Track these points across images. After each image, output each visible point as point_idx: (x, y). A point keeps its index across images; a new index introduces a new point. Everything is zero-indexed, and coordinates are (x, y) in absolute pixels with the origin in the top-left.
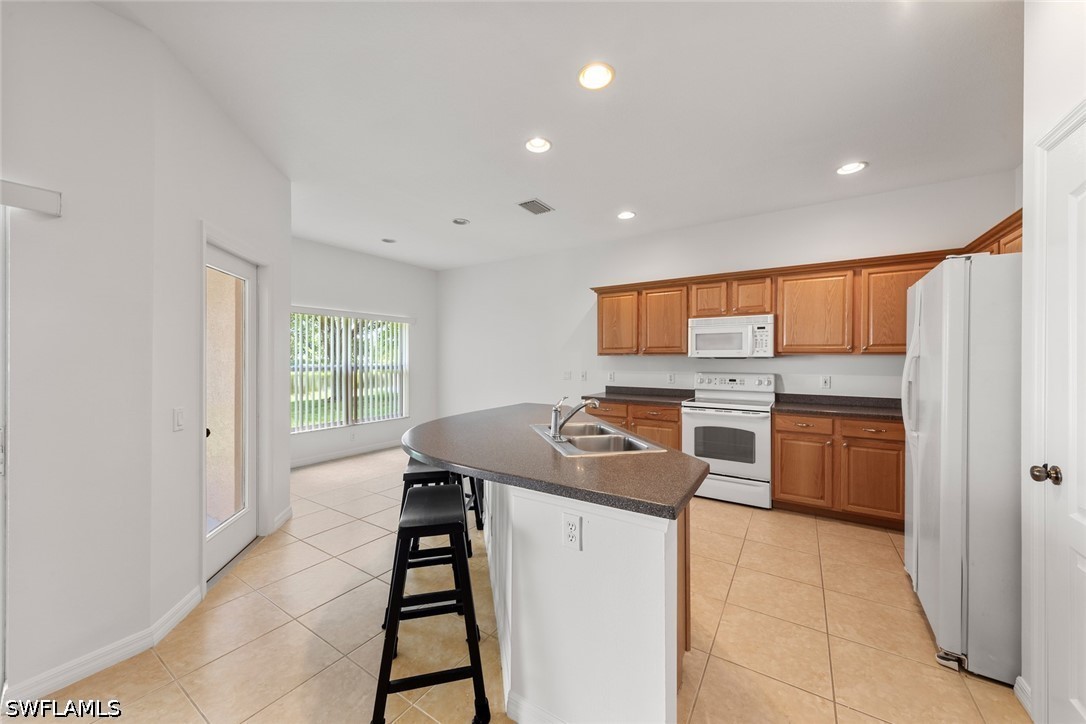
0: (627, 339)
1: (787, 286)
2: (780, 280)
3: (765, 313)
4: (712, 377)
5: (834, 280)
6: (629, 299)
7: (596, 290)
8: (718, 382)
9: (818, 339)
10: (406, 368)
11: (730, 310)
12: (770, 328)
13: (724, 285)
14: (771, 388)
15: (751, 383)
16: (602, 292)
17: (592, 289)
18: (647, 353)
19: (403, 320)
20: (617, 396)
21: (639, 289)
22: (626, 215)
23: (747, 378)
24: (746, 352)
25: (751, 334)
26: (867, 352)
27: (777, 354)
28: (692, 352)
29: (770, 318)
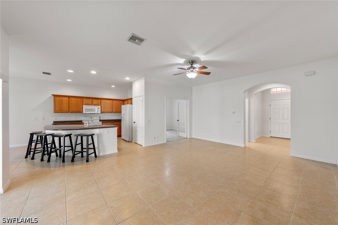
0: (65, 109)
1: (103, 101)
2: (102, 100)
3: (99, 105)
4: (87, 117)
5: (110, 101)
6: (65, 99)
8: (88, 118)
9: (108, 111)
11: (92, 104)
12: (100, 108)
13: (91, 99)
14: (99, 119)
15: (95, 118)
16: (55, 96)
17: (52, 95)
18: (71, 112)
21: (69, 97)
23: (94, 117)
24: (96, 112)
25: (97, 109)
26: (114, 113)
27: (101, 113)
28: (84, 112)
29: (100, 106)
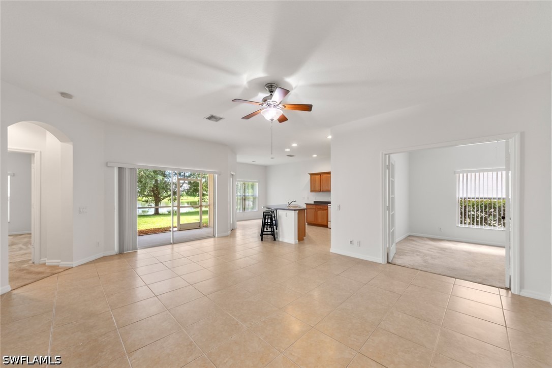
0: (318, 188)
6: (318, 177)
7: (310, 174)
10: (257, 196)
16: (311, 175)
18: (322, 192)
19: (256, 182)
20: (317, 203)
21: (320, 174)
22: (315, 156)
